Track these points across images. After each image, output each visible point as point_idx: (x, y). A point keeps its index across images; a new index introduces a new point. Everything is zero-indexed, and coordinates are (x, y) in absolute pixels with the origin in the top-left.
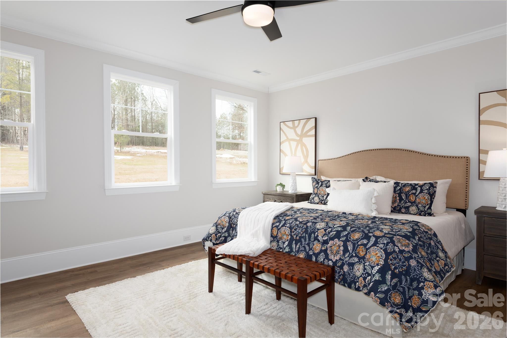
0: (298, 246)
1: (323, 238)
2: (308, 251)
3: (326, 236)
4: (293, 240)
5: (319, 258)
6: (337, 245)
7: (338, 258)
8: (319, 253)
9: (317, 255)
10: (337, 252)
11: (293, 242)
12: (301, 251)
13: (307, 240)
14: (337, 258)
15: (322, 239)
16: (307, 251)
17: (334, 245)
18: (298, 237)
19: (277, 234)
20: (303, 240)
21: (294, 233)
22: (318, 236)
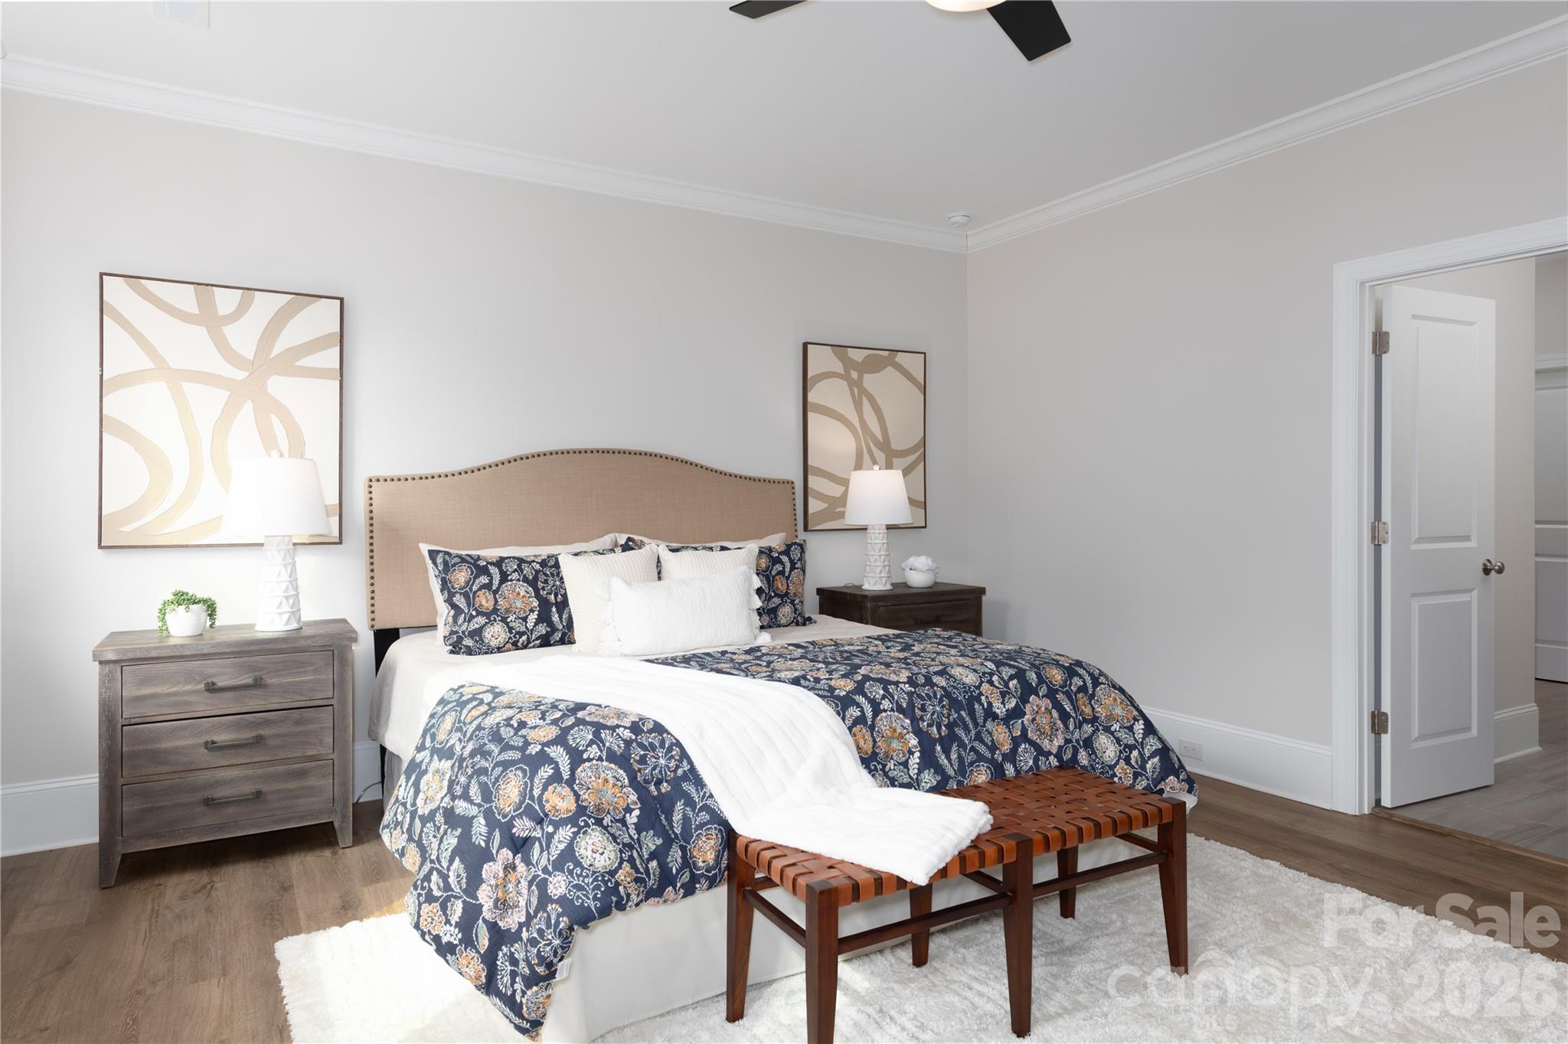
0: (954, 756)
1: (1006, 706)
2: (992, 757)
3: (1010, 698)
4: (934, 741)
5: (1020, 761)
6: (1043, 709)
7: (1061, 742)
8: (1014, 750)
9: (1012, 756)
10: (1052, 728)
11: (935, 749)
12: (971, 764)
13: (971, 726)
14: (1058, 741)
15: (1004, 710)
16: (988, 755)
17: (1037, 712)
18: (943, 728)
19: (873, 747)
20: (961, 733)
21: (925, 721)
22: (990, 704)
